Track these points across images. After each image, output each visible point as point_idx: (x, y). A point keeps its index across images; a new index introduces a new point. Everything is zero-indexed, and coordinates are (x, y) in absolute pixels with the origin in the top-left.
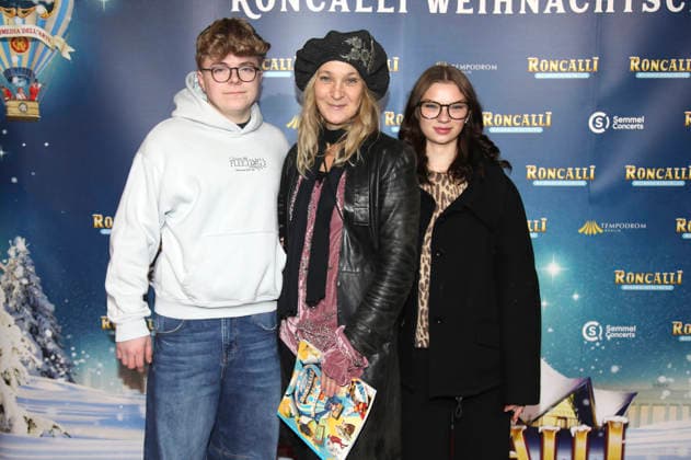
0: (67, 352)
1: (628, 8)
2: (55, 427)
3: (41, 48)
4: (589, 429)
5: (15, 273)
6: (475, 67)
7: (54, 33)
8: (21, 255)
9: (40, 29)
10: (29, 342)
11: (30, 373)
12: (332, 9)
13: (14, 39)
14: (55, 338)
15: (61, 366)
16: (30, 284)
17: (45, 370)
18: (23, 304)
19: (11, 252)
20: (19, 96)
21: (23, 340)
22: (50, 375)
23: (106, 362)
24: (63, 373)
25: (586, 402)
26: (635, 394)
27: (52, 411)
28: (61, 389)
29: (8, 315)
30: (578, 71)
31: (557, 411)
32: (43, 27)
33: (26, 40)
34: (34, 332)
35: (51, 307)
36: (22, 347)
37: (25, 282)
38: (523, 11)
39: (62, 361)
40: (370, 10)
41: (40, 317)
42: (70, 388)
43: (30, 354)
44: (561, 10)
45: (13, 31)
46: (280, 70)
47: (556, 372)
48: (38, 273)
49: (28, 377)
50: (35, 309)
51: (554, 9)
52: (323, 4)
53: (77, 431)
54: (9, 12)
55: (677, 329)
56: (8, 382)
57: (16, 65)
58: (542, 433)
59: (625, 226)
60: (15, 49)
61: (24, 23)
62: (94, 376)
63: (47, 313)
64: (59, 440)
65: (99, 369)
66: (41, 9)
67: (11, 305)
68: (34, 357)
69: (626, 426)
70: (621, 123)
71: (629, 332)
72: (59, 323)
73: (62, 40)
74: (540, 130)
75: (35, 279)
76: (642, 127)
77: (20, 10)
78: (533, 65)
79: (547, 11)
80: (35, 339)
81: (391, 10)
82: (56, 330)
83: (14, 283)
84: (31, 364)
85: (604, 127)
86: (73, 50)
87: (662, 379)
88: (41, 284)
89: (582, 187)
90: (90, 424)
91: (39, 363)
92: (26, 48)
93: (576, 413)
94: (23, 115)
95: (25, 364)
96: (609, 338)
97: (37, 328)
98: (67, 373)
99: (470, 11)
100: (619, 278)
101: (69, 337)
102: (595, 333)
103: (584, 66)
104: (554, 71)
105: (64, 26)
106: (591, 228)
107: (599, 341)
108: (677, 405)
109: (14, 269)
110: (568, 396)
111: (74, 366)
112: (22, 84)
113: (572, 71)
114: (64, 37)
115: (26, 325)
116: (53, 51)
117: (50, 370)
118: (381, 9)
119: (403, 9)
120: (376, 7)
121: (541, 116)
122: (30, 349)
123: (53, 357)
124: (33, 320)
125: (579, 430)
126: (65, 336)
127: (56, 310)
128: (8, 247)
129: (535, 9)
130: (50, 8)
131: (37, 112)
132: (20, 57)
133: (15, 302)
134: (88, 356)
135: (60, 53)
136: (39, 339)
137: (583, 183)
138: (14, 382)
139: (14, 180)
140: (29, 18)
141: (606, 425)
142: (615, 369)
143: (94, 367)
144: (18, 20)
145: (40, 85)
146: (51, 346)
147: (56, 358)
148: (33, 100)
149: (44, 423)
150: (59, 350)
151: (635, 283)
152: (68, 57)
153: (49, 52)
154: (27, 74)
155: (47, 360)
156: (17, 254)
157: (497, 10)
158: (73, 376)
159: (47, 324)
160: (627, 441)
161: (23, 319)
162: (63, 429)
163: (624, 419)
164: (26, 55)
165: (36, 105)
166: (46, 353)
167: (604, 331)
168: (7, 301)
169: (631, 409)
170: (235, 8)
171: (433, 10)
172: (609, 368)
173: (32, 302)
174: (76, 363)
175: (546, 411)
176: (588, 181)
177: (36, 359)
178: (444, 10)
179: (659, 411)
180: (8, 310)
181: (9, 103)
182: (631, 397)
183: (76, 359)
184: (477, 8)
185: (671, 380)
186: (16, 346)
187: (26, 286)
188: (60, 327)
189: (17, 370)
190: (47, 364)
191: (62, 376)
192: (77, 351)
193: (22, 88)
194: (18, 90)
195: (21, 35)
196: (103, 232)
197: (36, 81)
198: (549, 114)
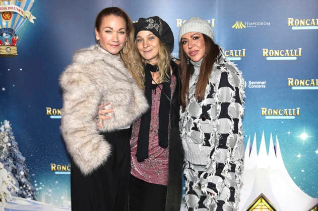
0: (33, 184)
3: (18, 17)
5: (4, 140)
6: (258, 24)
7: (25, 9)
8: (7, 130)
9: (17, 7)
10: (11, 178)
11: (12, 195)
13: (4, 13)
14: (25, 176)
15: (29, 191)
16: (12, 146)
17: (20, 193)
18: (8, 157)
19: (2, 129)
20: (7, 44)
21: (8, 177)
22: (23, 196)
23: (53, 189)
24: (30, 195)
28: (28, 204)
30: (316, 25)
32: (19, 6)
33: (10, 13)
34: (15, 172)
35: (23, 159)
36: (6, 180)
37: (9, 145)
39: (29, 188)
41: (18, 164)
42: (34, 203)
43: (12, 185)
45: (3, 8)
48: (16, 140)
49: (10, 196)
50: (15, 160)
57: (5, 27)
60: (4, 18)
61: (9, 4)
62: (47, 197)
63: (21, 162)
65: (49, 193)
67: (2, 157)
68: (14, 186)
72: (27, 168)
73: (30, 13)
74: (295, 58)
75: (15, 143)
78: (291, 22)
80: (15, 176)
82: (26, 171)
83: (3, 146)
84: (12, 190)
86: (35, 18)
88: (18, 146)
91: (17, 189)
92: (10, 18)
94: (8, 54)
95: (9, 190)
97: (16, 170)
98: (32, 195)
101: (33, 175)
104: (302, 25)
105: (30, 5)
109: (4, 138)
111: (36, 191)
112: (9, 37)
113: (313, 25)
114: (30, 11)
115: (10, 168)
116: (25, 19)
117: (23, 193)
121: (296, 50)
122: (12, 182)
123: (24, 186)
124: (13, 166)
126: (31, 174)
127: (26, 160)
131: (16, 52)
132: (7, 22)
133: (4, 156)
134: (43, 186)
135: (28, 20)
136: (17, 176)
138: (3, 200)
139: (4, 89)
140: (11, 2)
143: (48, 191)
144: (6, 2)
145: (17, 38)
146: (23, 180)
147: (26, 186)
148: (14, 46)
150: (28, 182)
152: (33, 22)
153: (23, 19)
154: (11, 31)
155: (21, 187)
156: (5, 129)
158: (35, 197)
159: (21, 168)
161: (8, 165)
164: (10, 21)
165: (15, 48)
166: (21, 184)
173: (13, 156)
174: (37, 189)
177: (15, 187)
183: (38, 187)
187: (10, 147)
188: (28, 170)
189: (5, 193)
190: (21, 190)
191: (29, 197)
192: (38, 183)
193: (8, 39)
194: (6, 40)
195: (8, 10)
196: (52, 117)
197: (15, 35)
198: (300, 49)
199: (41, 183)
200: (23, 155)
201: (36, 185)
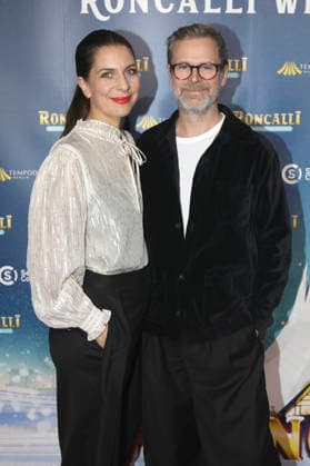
12: (181, 10)
40: (218, 11)
52: (172, 6)
81: (240, 11)
118: (230, 9)
119: (251, 10)
120: (224, 7)
170: (84, 10)
171: (281, 10)
178: (292, 10)
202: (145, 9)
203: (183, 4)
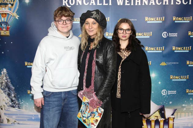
0: (18, 100)
1: (172, 3)
2: (15, 121)
3: (10, 16)
4: (164, 119)
5: (3, 79)
6: (131, 20)
7: (13, 12)
8: (5, 74)
9: (10, 11)
10: (7, 98)
11: (8, 106)
12: (91, 4)
13: (2, 14)
14: (15, 97)
15: (17, 104)
16: (8, 81)
17: (12, 105)
18: (6, 87)
19: (2, 73)
20: (4, 29)
21: (6, 97)
22: (14, 107)
23: (29, 103)
24: (17, 106)
25: (163, 112)
26: (176, 110)
27: (14, 117)
28: (16, 111)
29: (1, 90)
30: (159, 21)
31: (155, 115)
32: (10, 10)
33: (6, 14)
34: (9, 95)
35: (14, 88)
36: (5, 99)
37: (6, 81)
38: (143, 4)
39: (17, 103)
40: (101, 4)
41: (10, 90)
42: (19, 110)
44: (154, 4)
45: (2, 12)
46: (76, 21)
47: (154, 104)
48: (10, 78)
49: (7, 107)
50: (9, 88)
51: (152, 4)
52: (88, 3)
53: (21, 122)
54: (1, 6)
55: (187, 91)
56: (2, 109)
57: (3, 21)
58: (151, 121)
59: (173, 63)
60: (3, 16)
61: (5, 9)
62: (26, 107)
63: (12, 90)
64: (16, 125)
66: (10, 5)
67: (2, 87)
69: (174, 118)
70: (171, 35)
71: (174, 92)
72: (16, 92)
73: (16, 14)
74: (149, 37)
75: (9, 80)
76: (177, 36)
77: (4, 6)
78: (146, 19)
79: (150, 4)
80: (9, 97)
81: (107, 4)
82: (15, 94)
83: (3, 81)
84: (8, 104)
85: (166, 36)
86: (19, 16)
87: (184, 105)
88: (11, 82)
89: (160, 53)
90: (25, 120)
91: (10, 104)
92: (6, 16)
93: (160, 115)
94: (5, 35)
95: (6, 104)
96: (169, 94)
97: (10, 94)
98: (18, 106)
99: (129, 4)
100: (171, 77)
101: (19, 96)
102: (165, 93)
103: (160, 19)
104: (152, 21)
105: (16, 10)
106: (163, 64)
107: (166, 95)
108: (188, 112)
109: (3, 77)
110: (158, 110)
112: (5, 26)
113: (157, 21)
114: (16, 13)
115: (7, 93)
116: (13, 17)
117: (13, 106)
118: (104, 4)
119: (110, 4)
121: (149, 33)
122: (8, 100)
123: (14, 102)
124: (8, 92)
125: (161, 120)
126: (17, 96)
127: (15, 89)
128: (1, 71)
129: (147, 4)
130: (12, 5)
131: (9, 34)
132: (4, 19)
133: (3, 87)
134: (24, 101)
135: (15, 17)
136: (10, 97)
137: (161, 51)
138: (3, 109)
139: (3, 53)
140: (7, 8)
141: (168, 118)
142: (171, 103)
143: (26, 104)
144: (4, 8)
145: (10, 26)
146: (14, 99)
147: (15, 102)
148: (8, 31)
149: (12, 120)
150: (16, 100)
151: (176, 79)
152: (18, 18)
153: (12, 17)
154: (6, 23)
155: (12, 102)
156: (4, 73)
157: (136, 4)
158: (20, 107)
159: (12, 93)
160: (174, 122)
161: (6, 91)
162: (17, 122)
163: (173, 117)
165: (9, 32)
166: (12, 101)
167: (168, 92)
168: (1, 86)
169: (175, 114)
170: (64, 4)
171: (119, 4)
172: (169, 103)
173: (8, 86)
174: (21, 103)
175: (152, 115)
176: (162, 51)
177: (9, 102)
178: (122, 4)
179: (183, 114)
180: (1, 89)
181: (1, 31)
182: (175, 110)
183: (21, 102)
184: (131, 4)
185: (186, 105)
186: (4, 99)
187: (6, 82)
188: (16, 93)
189: (4, 106)
190: (13, 104)
191: (17, 107)
192: (21, 100)
193: (5, 27)
194: (4, 28)
195: (4, 12)
196: (28, 67)
197: (9, 25)
198: (151, 32)
199: (23, 100)
200: (13, 86)
201: (20, 101)
202: (81, 4)
203: (91, 3)
